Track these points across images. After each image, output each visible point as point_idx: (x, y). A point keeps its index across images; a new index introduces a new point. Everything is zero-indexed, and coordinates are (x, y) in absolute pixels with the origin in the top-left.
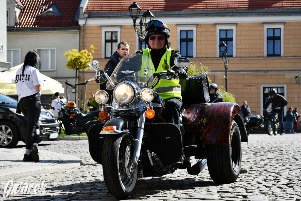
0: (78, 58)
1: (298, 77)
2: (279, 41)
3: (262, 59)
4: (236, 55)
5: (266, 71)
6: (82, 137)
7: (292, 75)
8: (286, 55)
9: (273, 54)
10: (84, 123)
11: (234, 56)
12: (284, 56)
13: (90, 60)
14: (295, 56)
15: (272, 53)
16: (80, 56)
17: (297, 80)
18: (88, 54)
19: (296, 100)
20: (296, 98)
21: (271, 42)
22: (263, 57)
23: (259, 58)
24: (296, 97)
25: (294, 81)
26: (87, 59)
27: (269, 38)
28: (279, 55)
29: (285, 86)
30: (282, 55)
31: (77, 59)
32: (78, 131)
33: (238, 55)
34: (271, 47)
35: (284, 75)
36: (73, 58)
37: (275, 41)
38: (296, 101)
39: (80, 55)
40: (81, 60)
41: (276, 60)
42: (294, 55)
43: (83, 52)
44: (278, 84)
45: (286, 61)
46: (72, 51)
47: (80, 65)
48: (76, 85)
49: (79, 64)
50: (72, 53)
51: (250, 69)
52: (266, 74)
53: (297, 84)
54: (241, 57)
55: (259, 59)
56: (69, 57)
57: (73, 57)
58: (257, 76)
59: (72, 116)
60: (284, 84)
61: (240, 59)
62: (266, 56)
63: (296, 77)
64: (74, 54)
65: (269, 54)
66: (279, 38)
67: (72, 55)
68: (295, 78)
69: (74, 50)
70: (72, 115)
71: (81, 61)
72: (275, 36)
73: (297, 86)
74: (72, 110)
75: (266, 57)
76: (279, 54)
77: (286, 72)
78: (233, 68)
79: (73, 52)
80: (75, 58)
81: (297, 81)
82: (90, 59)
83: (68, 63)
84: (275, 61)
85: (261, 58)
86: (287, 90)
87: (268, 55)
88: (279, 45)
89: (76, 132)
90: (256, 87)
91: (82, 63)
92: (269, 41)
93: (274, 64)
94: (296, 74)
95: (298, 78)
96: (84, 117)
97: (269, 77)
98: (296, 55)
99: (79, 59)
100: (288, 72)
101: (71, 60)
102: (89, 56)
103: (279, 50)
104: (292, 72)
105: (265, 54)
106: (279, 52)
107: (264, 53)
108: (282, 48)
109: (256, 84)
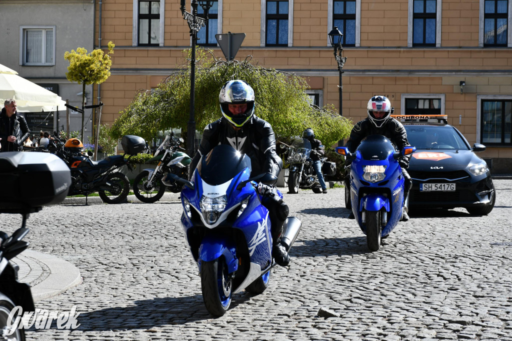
0: (87, 63)
1: (464, 82)
2: (433, 20)
3: (404, 51)
4: (360, 44)
5: (411, 72)
6: (92, 199)
7: (455, 79)
8: (444, 45)
9: (423, 43)
10: (95, 176)
11: (357, 45)
12: (441, 47)
13: (108, 67)
14: (460, 47)
15: (421, 41)
16: (90, 60)
17: (462, 87)
18: (103, 56)
19: (460, 120)
20: (460, 118)
21: (420, 22)
22: (407, 47)
23: (399, 49)
24: (460, 116)
25: (457, 89)
26: (102, 65)
27: (416, 16)
28: (434, 45)
29: (443, 98)
30: (438, 45)
31: (85, 65)
32: (85, 190)
33: (364, 44)
34: (420, 30)
35: (441, 78)
36: (78, 64)
37: (427, 20)
38: (460, 123)
39: (90, 58)
40: (92, 66)
41: (428, 52)
42: (458, 45)
43: (96, 54)
44: (430, 93)
45: (445, 55)
46: (77, 50)
47: (91, 75)
48: (83, 108)
49: (89, 72)
50: (77, 55)
51: (383, 68)
52: (410, 76)
53: (462, 94)
54: (369, 47)
55: (400, 51)
56: (72, 60)
57: (78, 61)
58: (396, 79)
59: (75, 165)
60: (441, 93)
61: (368, 51)
62: (411, 46)
63: (461, 83)
64: (80, 56)
65: (416, 42)
66: (434, 16)
67: (77, 58)
68: (459, 84)
69: (80, 49)
70: (75, 163)
71: (92, 68)
72: (427, 12)
73: (462, 97)
74: (75, 155)
75: (411, 48)
76: (434, 42)
77: (445, 73)
78: (355, 65)
79: (79, 53)
80: (82, 62)
81: (462, 90)
82: (107, 64)
83: (70, 71)
84: (426, 55)
85: (402, 50)
86: (445, 103)
87: (415, 45)
88: (434, 28)
89: (82, 191)
90: (393, 99)
91: (93, 71)
92: (417, 20)
93: (425, 59)
94: (461, 77)
95: (464, 84)
96: (96, 165)
97: (416, 82)
98: (461, 45)
99: (89, 65)
100: (447, 73)
101: (75, 65)
102: (105, 59)
103: (433, 36)
104: (454, 73)
105: (410, 43)
106: (434, 39)
107: (408, 41)
108: (439, 32)
109: (394, 94)
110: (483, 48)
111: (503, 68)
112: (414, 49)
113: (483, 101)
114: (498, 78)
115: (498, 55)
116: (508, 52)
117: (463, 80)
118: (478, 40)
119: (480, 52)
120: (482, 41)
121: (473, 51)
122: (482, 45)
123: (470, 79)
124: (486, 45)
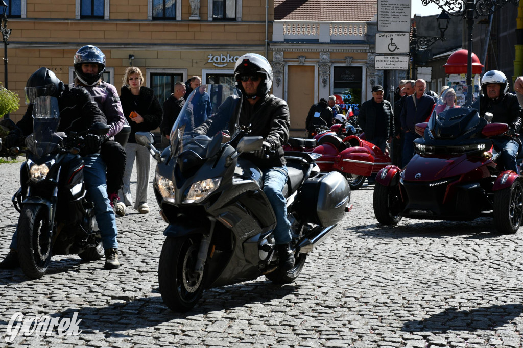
1: (133, 56)
3: (72, 24)
4: (27, 15)
5: (78, 44)
7: (124, 52)
8: (112, 18)
9: (92, 15)
11: (23, 16)
12: (110, 20)
14: (129, 20)
15: (89, 13)
22: (74, 19)
23: (67, 21)
25: (126, 62)
28: (102, 18)
29: (111, 71)
30: (106, 18)
33: (31, 15)
34: (88, 2)
35: (110, 52)
41: (96, 25)
42: (126, 18)
45: (114, 27)
51: (50, 40)
54: (36, 19)
55: (68, 24)
58: (63, 52)
60: (110, 67)
61: (34, 22)
62: (79, 18)
63: (130, 56)
65: (84, 14)
68: (128, 57)
75: (79, 20)
76: (102, 15)
77: (113, 47)
78: (22, 37)
84: (95, 27)
85: (70, 22)
86: (114, 77)
87: (83, 17)
90: (61, 72)
93: (93, 32)
94: (130, 50)
95: (133, 58)
98: (130, 18)
100: (116, 47)
103: (101, 8)
104: (123, 46)
105: (78, 14)
106: (102, 11)
107: (76, 13)
108: (107, 5)
109: (61, 67)
110: (151, 21)
111: (172, 42)
112: (81, 22)
113: (152, 75)
114: (167, 52)
115: (167, 28)
116: (176, 25)
117: (132, 53)
118: (147, 13)
119: (149, 25)
120: (151, 14)
121: (142, 24)
122: (151, 18)
123: (138, 52)
124: (155, 19)
